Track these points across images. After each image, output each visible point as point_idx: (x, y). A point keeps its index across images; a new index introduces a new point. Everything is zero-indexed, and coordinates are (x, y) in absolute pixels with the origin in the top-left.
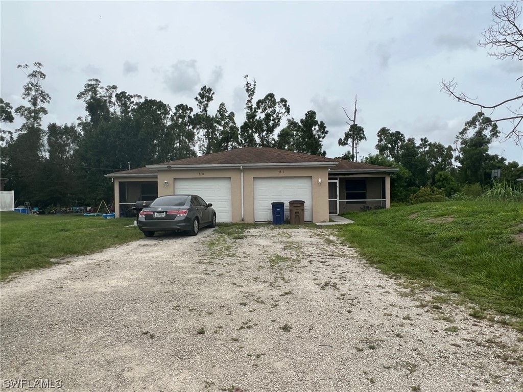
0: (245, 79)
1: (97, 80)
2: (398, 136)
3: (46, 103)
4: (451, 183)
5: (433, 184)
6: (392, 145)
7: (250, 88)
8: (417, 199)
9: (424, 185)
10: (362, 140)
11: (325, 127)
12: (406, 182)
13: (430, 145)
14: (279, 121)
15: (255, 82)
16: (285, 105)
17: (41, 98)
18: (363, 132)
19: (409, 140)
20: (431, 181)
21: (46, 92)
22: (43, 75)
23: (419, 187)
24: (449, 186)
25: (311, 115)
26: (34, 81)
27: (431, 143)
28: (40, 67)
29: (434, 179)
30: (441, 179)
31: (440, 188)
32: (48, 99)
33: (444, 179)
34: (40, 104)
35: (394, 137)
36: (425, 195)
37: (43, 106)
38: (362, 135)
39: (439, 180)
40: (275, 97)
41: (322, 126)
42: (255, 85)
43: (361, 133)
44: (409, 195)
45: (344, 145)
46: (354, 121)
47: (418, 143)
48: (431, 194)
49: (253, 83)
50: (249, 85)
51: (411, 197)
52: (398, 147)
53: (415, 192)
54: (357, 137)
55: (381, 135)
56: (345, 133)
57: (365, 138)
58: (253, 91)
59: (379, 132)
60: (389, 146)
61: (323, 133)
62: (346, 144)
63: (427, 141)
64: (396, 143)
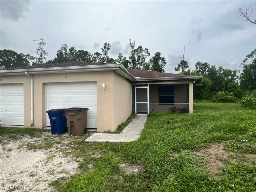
0: (130, 41)
1: (66, 45)
2: (206, 65)
3: (46, 56)
4: (237, 89)
5: (226, 90)
6: (203, 70)
7: (132, 45)
8: (216, 99)
9: (221, 90)
10: (187, 68)
11: (165, 60)
12: (209, 88)
13: (224, 70)
14: (144, 60)
15: (135, 42)
16: (147, 52)
17: (44, 54)
18: (187, 64)
19: (212, 67)
20: (224, 88)
21: (46, 51)
22: (44, 44)
23: (218, 92)
24: (236, 91)
25: (158, 54)
26: (41, 46)
27: (224, 69)
28: (43, 40)
29: (226, 87)
30: (231, 87)
31: (231, 92)
32: (47, 54)
33: (233, 87)
34: (43, 56)
35: (204, 65)
36: (222, 96)
37: (45, 57)
38: (187, 65)
39: (230, 88)
40: (142, 48)
41: (163, 60)
42: (134, 44)
43: (186, 65)
44: (212, 96)
45: (177, 71)
46: (183, 59)
47: (217, 69)
48: (225, 96)
49: (133, 43)
50: (132, 44)
51: (213, 97)
52: (206, 71)
53: (215, 94)
54: (184, 67)
55: (197, 65)
56: (178, 65)
57: (189, 67)
58: (134, 47)
59: (196, 64)
60: (202, 70)
61: (164, 63)
62: (179, 70)
63: (222, 68)
64: (205, 69)
